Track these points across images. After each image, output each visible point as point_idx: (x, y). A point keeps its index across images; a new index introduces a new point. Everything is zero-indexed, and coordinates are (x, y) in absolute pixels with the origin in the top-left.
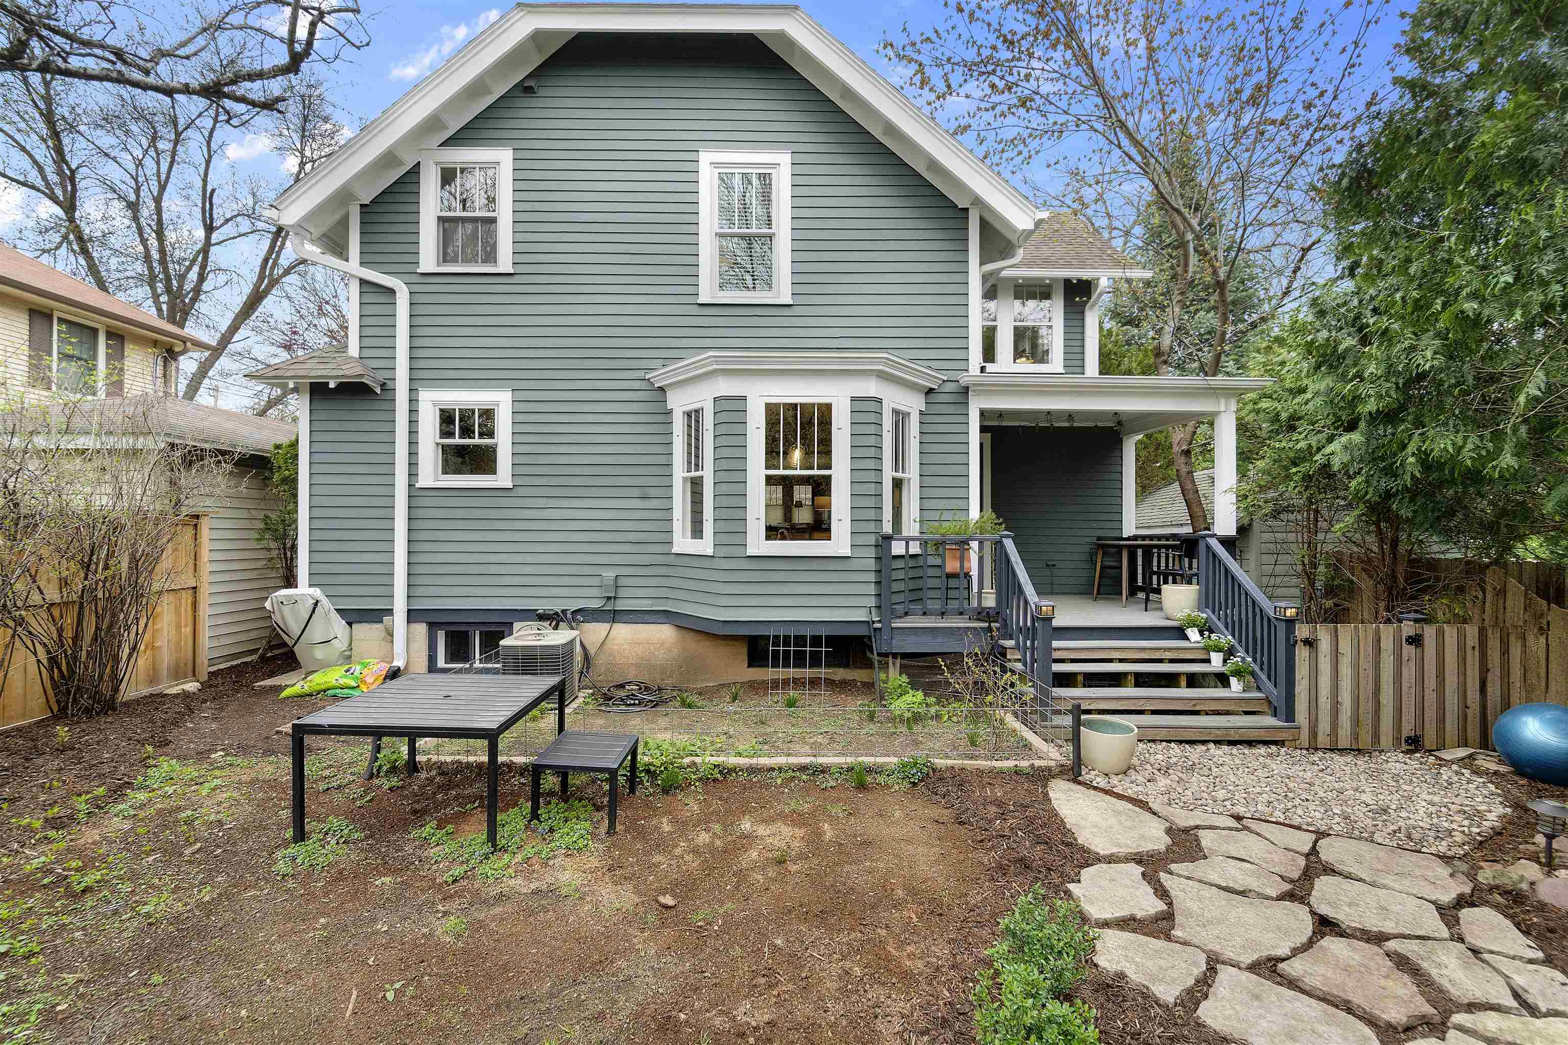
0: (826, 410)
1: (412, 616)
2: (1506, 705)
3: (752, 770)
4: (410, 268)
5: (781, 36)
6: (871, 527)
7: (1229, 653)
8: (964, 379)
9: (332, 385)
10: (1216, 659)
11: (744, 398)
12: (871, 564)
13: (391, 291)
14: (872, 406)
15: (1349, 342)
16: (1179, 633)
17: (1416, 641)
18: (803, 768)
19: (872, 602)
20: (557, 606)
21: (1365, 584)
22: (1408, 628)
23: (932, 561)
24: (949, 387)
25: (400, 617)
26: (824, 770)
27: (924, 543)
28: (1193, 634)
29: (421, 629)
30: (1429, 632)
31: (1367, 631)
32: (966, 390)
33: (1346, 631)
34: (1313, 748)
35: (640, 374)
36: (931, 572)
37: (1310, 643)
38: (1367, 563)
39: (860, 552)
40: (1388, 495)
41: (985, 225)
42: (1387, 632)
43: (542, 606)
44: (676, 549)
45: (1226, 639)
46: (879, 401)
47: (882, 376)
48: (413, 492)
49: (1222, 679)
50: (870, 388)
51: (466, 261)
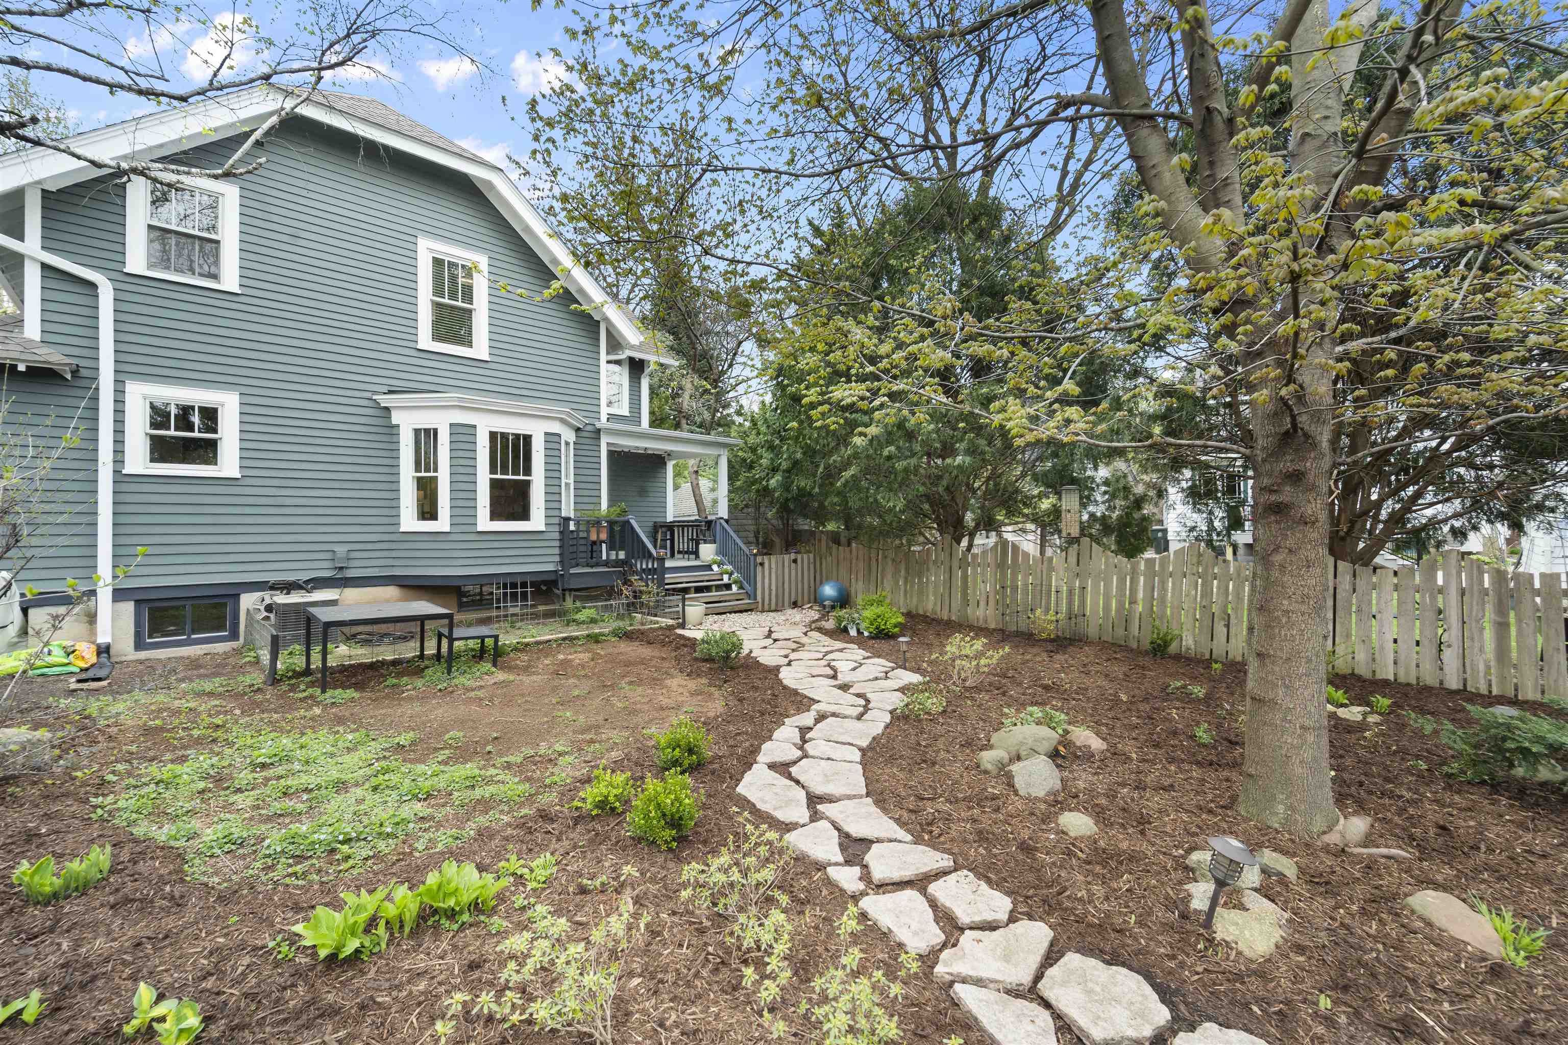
0: (528, 439)
1: (119, 595)
2: (821, 583)
3: (538, 643)
4: (117, 266)
5: (490, 184)
6: (556, 513)
7: (731, 574)
8: (598, 425)
9: (22, 368)
10: (726, 578)
11: (475, 427)
12: (557, 536)
13: (93, 286)
14: (556, 439)
15: (777, 442)
16: (709, 567)
17: (795, 561)
18: (564, 639)
19: (557, 559)
20: (291, 577)
21: (777, 540)
22: (793, 556)
23: (582, 535)
24: (589, 428)
25: (104, 596)
26: (577, 638)
27: (578, 523)
28: (715, 567)
29: (129, 607)
30: (799, 557)
31: (780, 557)
32: (598, 431)
33: (773, 558)
34: (763, 611)
35: (368, 395)
36: (582, 542)
37: (762, 564)
38: (778, 531)
39: (551, 529)
40: (787, 500)
41: (609, 333)
42: (786, 557)
43: (273, 578)
44: (403, 529)
45: (729, 568)
46: (559, 435)
47: (563, 421)
48: (119, 477)
49: (728, 587)
50: (556, 427)
51: (178, 270)
